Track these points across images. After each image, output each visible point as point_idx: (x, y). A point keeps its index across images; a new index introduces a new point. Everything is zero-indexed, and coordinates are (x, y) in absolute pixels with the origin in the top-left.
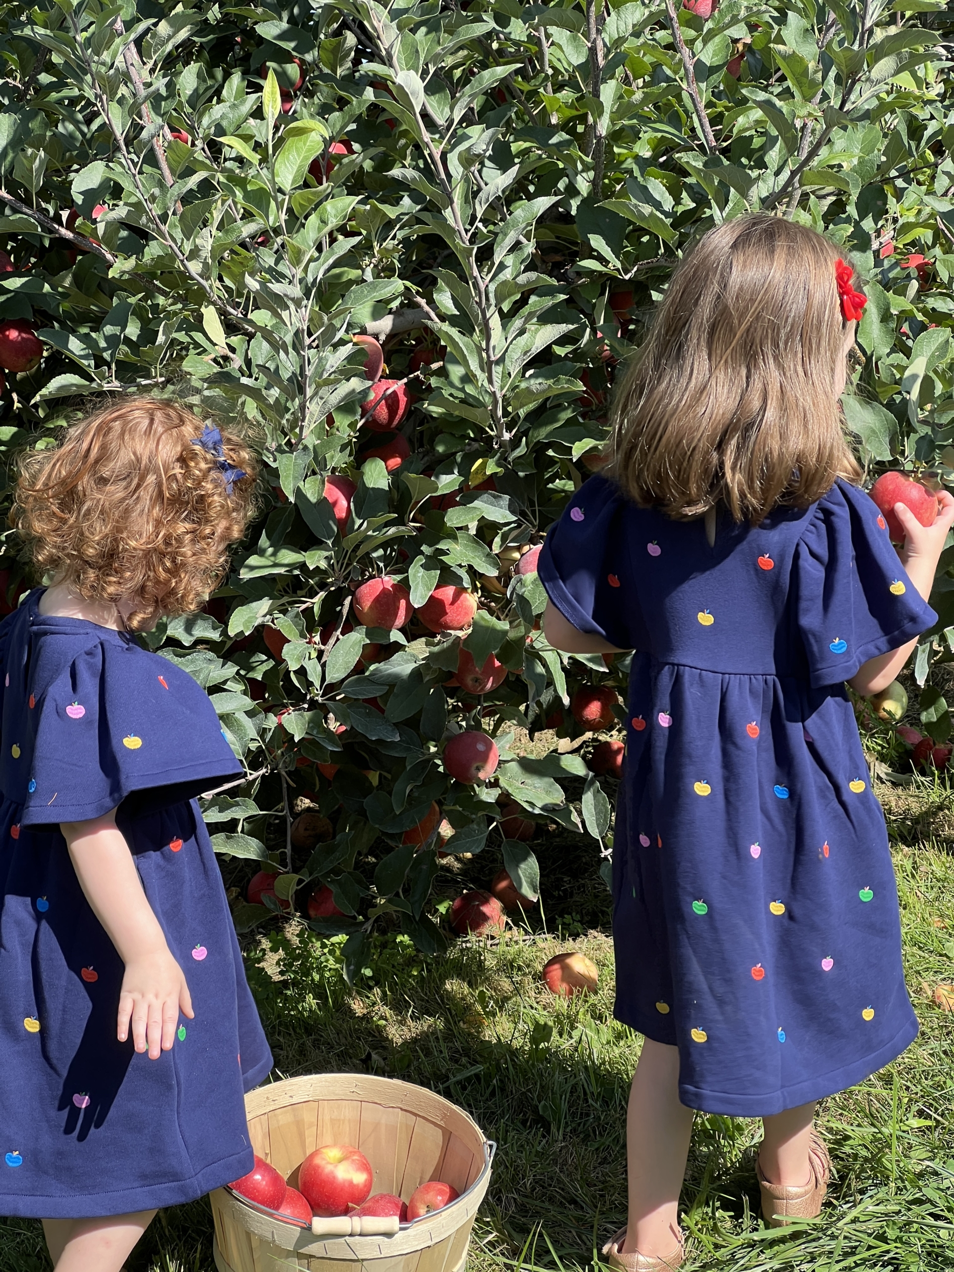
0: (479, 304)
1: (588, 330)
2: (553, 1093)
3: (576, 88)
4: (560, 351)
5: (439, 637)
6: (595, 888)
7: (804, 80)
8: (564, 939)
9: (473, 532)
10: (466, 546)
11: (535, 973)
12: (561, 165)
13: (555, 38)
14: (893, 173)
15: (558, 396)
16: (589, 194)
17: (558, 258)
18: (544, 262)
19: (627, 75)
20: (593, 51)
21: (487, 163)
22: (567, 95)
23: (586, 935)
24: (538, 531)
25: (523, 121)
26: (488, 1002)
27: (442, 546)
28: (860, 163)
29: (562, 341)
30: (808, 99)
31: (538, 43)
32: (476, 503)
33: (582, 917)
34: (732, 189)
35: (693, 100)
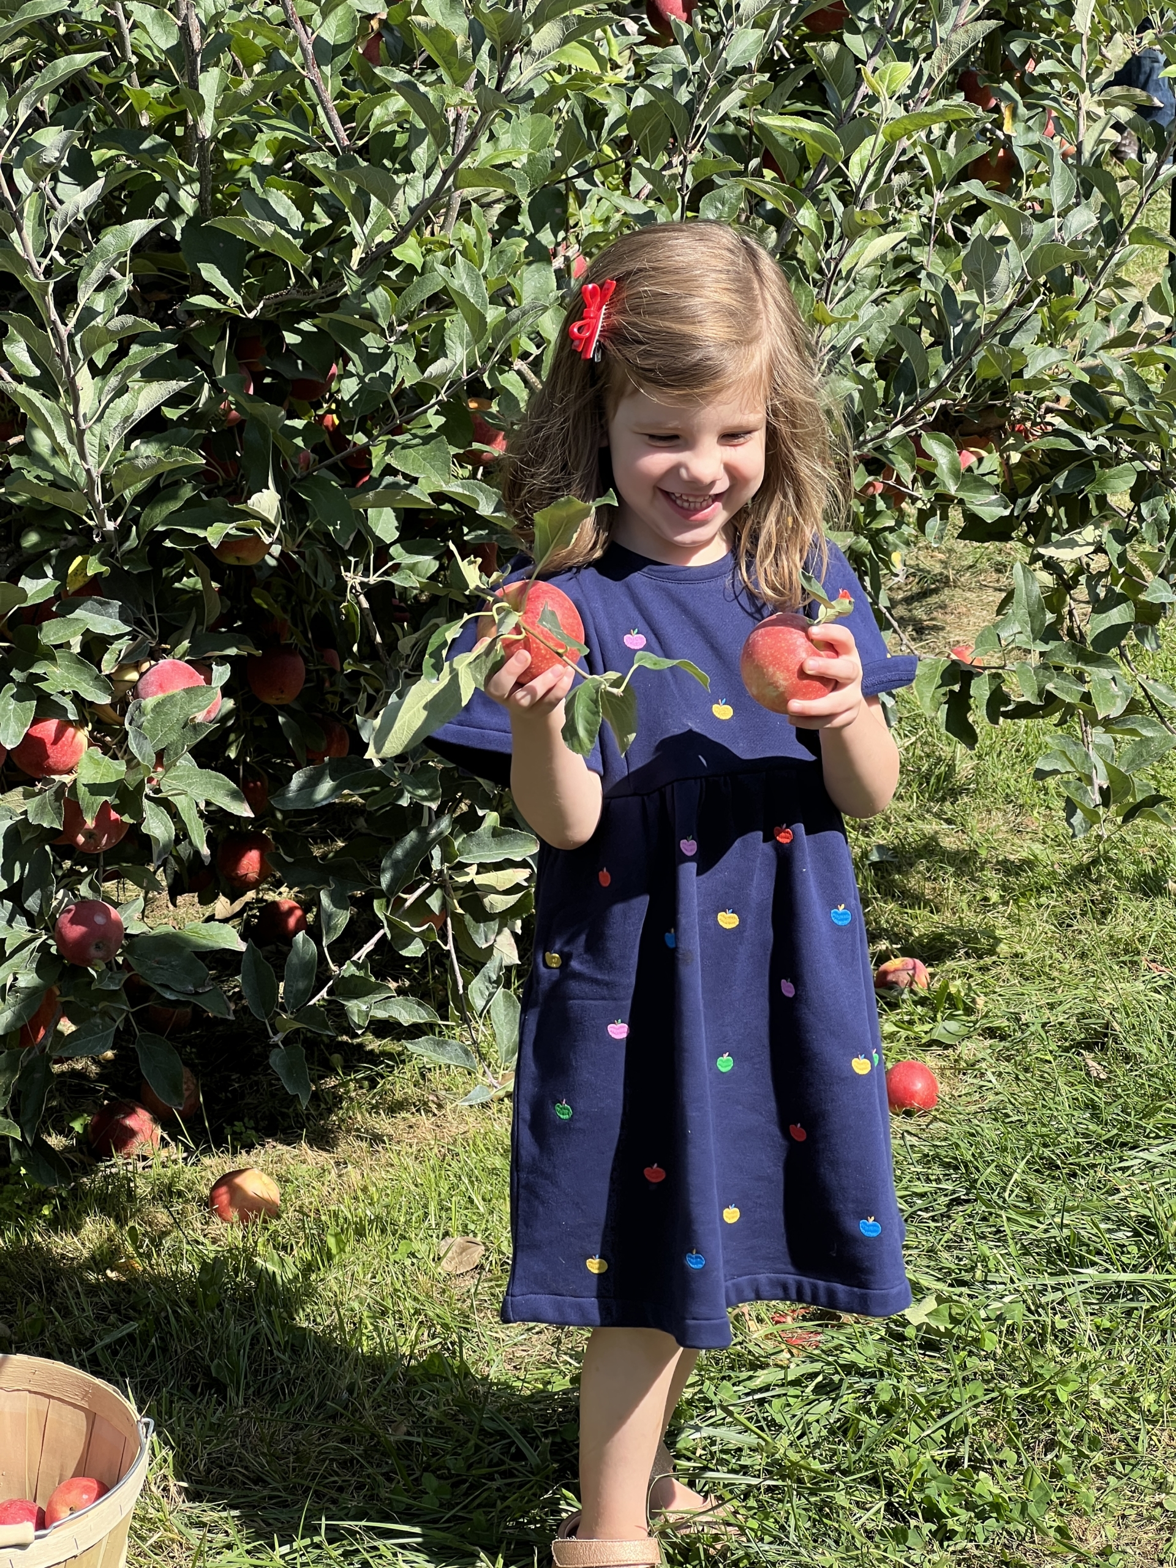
0: (62, 356)
1: (206, 386)
2: (228, 1348)
3: (170, 80)
4: (172, 414)
5: (39, 786)
6: (272, 1085)
7: (453, 59)
8: (234, 1153)
9: (76, 649)
10: (68, 668)
11: (201, 1199)
12: (158, 178)
13: (136, 16)
14: (572, 172)
15: (172, 472)
16: (195, 213)
17: (163, 296)
18: (145, 301)
19: (235, 63)
20: (185, 30)
21: (62, 177)
22: (158, 89)
23: (263, 1145)
24: (159, 643)
25: (105, 123)
26: (142, 1241)
27: (37, 669)
28: (529, 161)
29: (174, 401)
30: (460, 83)
31: (117, 25)
32: (79, 613)
33: (257, 1123)
34: (374, 200)
35: (316, 88)
